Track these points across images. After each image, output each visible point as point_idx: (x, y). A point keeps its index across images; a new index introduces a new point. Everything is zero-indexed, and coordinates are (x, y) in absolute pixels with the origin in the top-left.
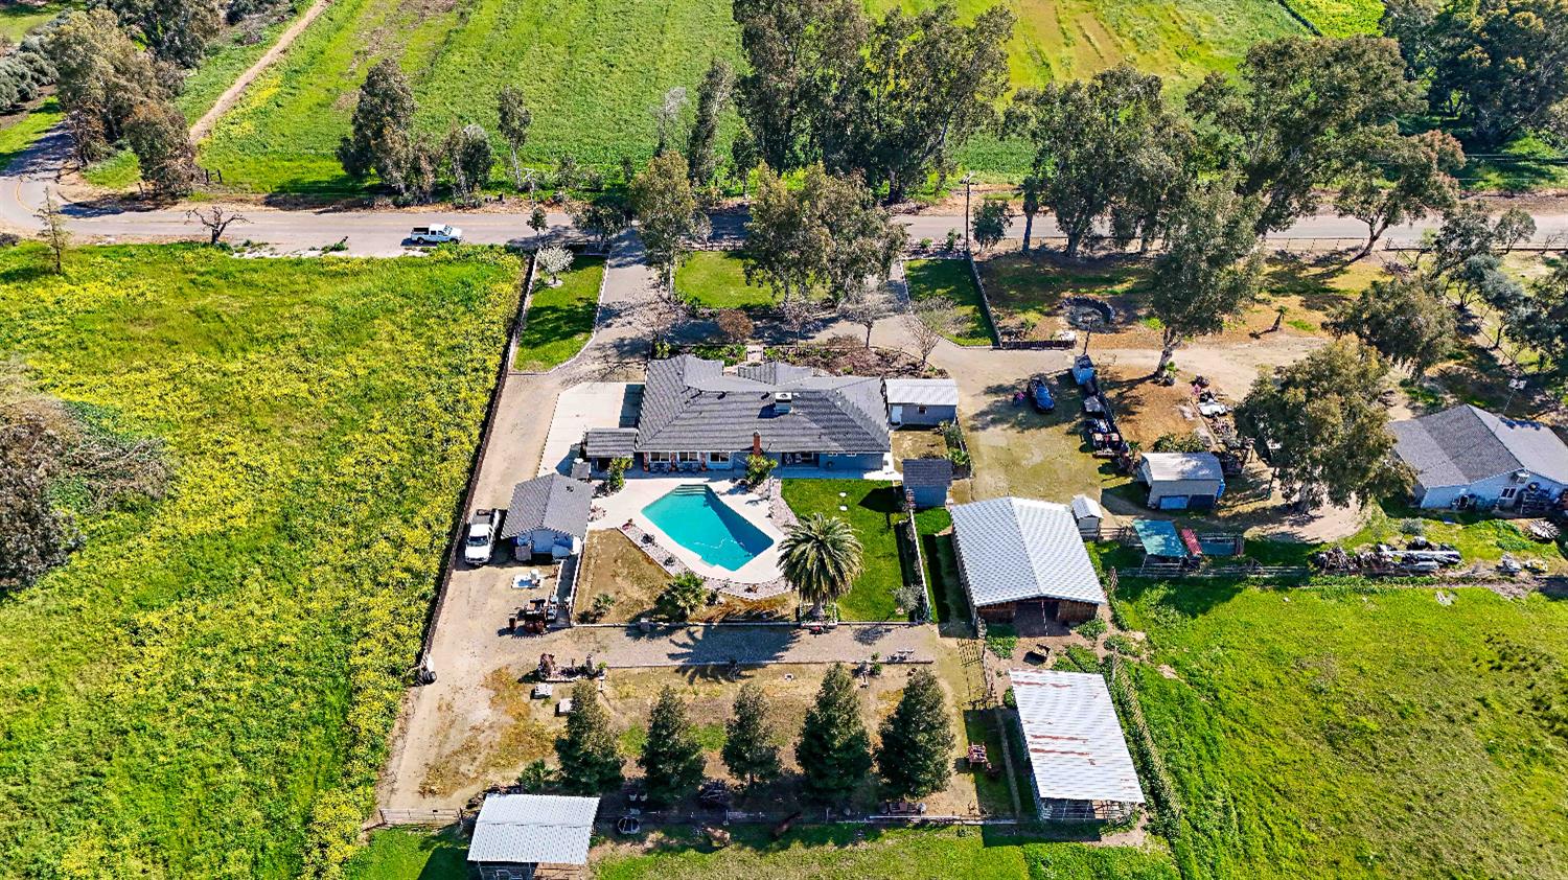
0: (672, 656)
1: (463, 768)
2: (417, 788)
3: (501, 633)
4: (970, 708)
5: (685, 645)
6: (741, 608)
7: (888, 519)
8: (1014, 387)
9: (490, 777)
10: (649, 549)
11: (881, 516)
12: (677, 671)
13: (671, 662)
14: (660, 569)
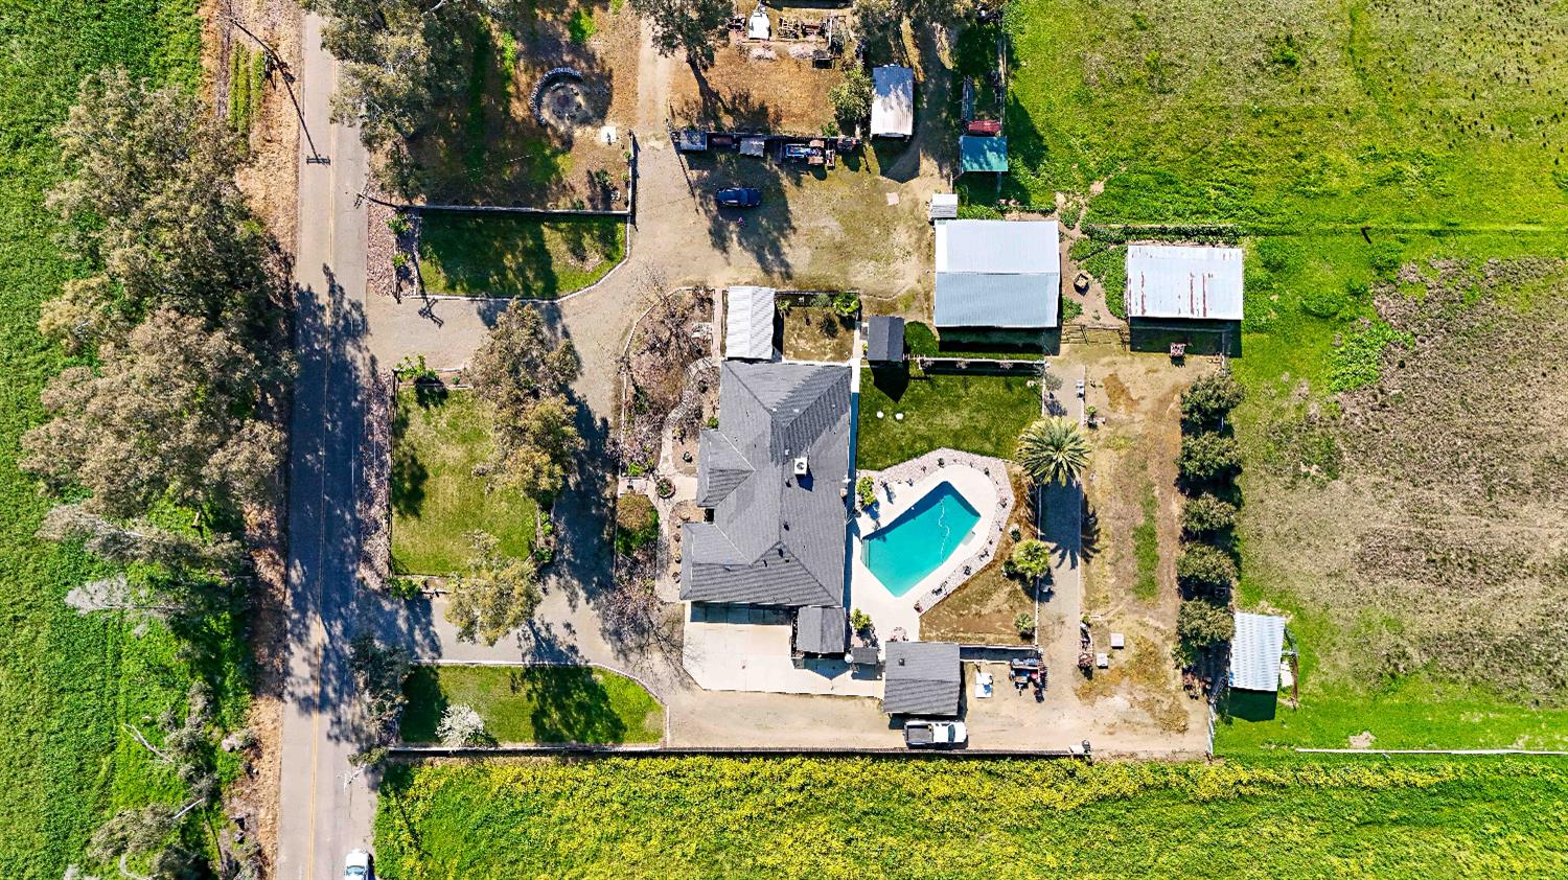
0: (1073, 566)
1: (1165, 707)
2: (1180, 735)
3: (1040, 699)
4: (1128, 347)
5: (1063, 557)
6: (1025, 512)
7: (914, 378)
8: (714, 220)
9: (1173, 688)
10: (950, 588)
11: (912, 383)
12: (1088, 562)
13: (1079, 567)
14: (973, 578)
